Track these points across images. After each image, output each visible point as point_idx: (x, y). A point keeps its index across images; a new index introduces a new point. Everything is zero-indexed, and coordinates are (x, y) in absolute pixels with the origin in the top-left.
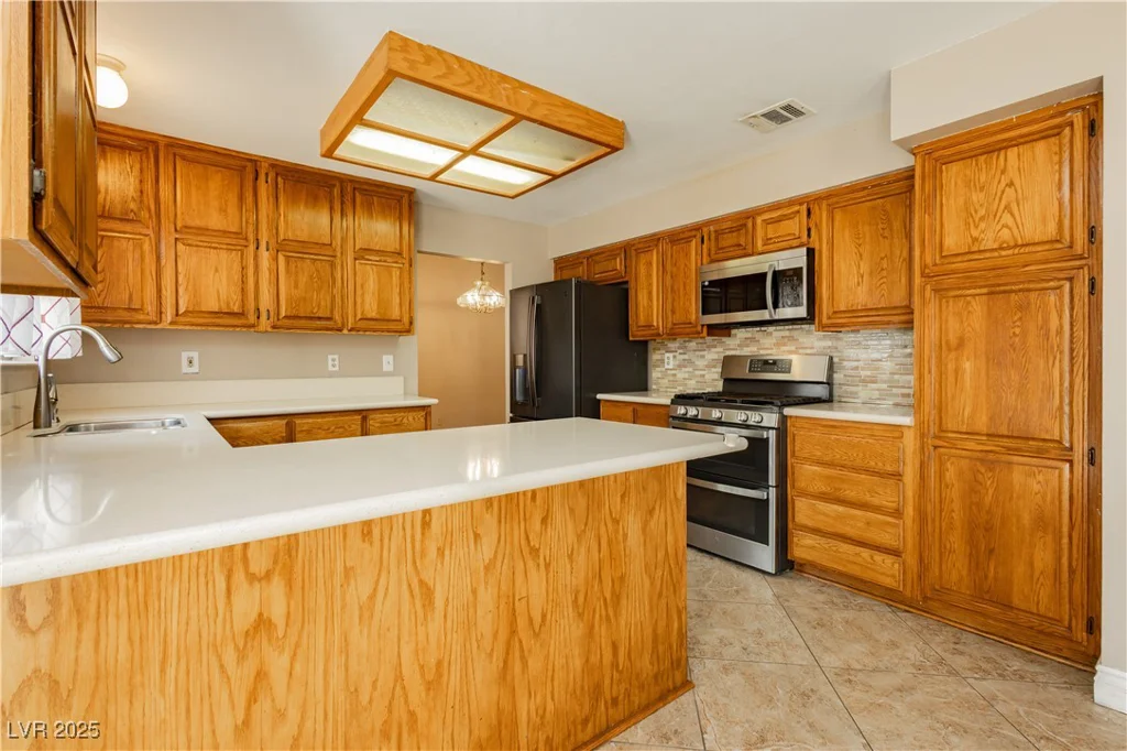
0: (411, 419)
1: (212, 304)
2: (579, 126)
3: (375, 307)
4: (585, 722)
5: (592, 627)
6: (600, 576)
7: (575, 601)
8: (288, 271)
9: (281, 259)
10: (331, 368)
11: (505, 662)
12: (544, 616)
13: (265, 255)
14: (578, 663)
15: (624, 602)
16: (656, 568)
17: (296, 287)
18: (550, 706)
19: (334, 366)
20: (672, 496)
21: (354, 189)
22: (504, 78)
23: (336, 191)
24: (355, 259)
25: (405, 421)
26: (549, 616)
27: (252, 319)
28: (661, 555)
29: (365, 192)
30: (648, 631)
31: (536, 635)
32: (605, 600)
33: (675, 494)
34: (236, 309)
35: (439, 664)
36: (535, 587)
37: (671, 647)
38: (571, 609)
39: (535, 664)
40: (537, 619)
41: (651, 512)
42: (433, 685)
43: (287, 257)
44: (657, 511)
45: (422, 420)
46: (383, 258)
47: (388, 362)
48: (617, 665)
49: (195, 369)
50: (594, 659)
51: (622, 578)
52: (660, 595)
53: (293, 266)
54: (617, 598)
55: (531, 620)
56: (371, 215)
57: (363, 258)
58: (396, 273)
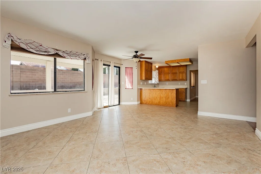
1: (167, 79)
3: (181, 78)
5: (166, 99)
6: (167, 96)
7: (165, 97)
10: (179, 84)
11: (160, 99)
14: (165, 101)
16: (172, 97)
17: (173, 77)
18: (163, 103)
22: (174, 60)
25: (182, 90)
27: (170, 80)
30: (171, 101)
33: (174, 93)
36: (162, 96)
39: (162, 99)
41: (172, 93)
42: (156, 98)
43: (173, 74)
45: (184, 90)
46: (182, 73)
48: (168, 102)
50: (166, 101)
51: (169, 97)
54: (168, 98)
56: (181, 68)
57: (180, 73)
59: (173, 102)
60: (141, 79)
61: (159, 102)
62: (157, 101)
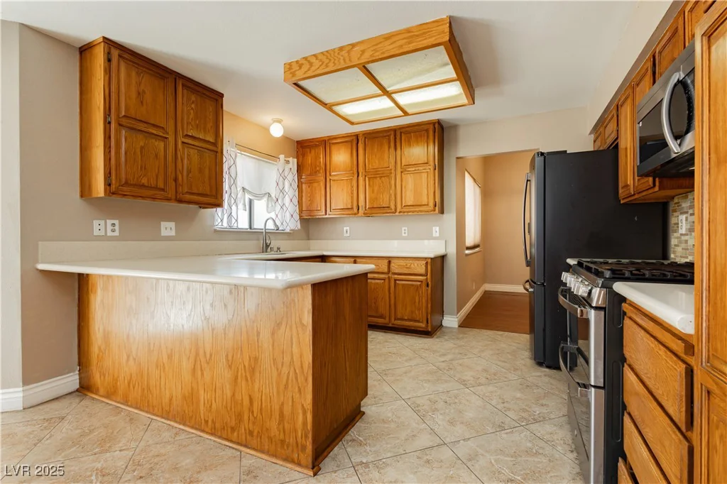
0: (416, 265)
1: (341, 205)
2: (401, 46)
3: (412, 199)
4: (233, 429)
5: (236, 378)
6: (241, 350)
7: (227, 356)
8: (369, 185)
9: (367, 179)
10: (403, 235)
11: (194, 366)
12: (211, 355)
13: (361, 179)
14: (228, 393)
15: (257, 374)
16: (282, 365)
17: (373, 192)
18: (214, 406)
19: (405, 233)
20: (298, 319)
21: (401, 133)
23: (392, 137)
24: (402, 172)
25: (412, 266)
26: (213, 356)
27: (355, 210)
28: (287, 359)
29: (406, 133)
30: (276, 407)
31: (208, 363)
32: (245, 366)
33: (300, 320)
34: (350, 207)
35: (172, 350)
37: (296, 431)
38: (224, 360)
40: (208, 356)
41: (279, 325)
43: (369, 178)
44: (283, 327)
45: (424, 267)
46: (417, 168)
47: (436, 231)
48: (253, 412)
49: (348, 235)
50: (238, 397)
51: (256, 359)
52: (286, 387)
53: (371, 183)
55: (205, 353)
56: (410, 145)
57: (406, 171)
58: (424, 176)
59: (287, 410)
60: (85, 190)
61: (191, 397)
62: (172, 389)
